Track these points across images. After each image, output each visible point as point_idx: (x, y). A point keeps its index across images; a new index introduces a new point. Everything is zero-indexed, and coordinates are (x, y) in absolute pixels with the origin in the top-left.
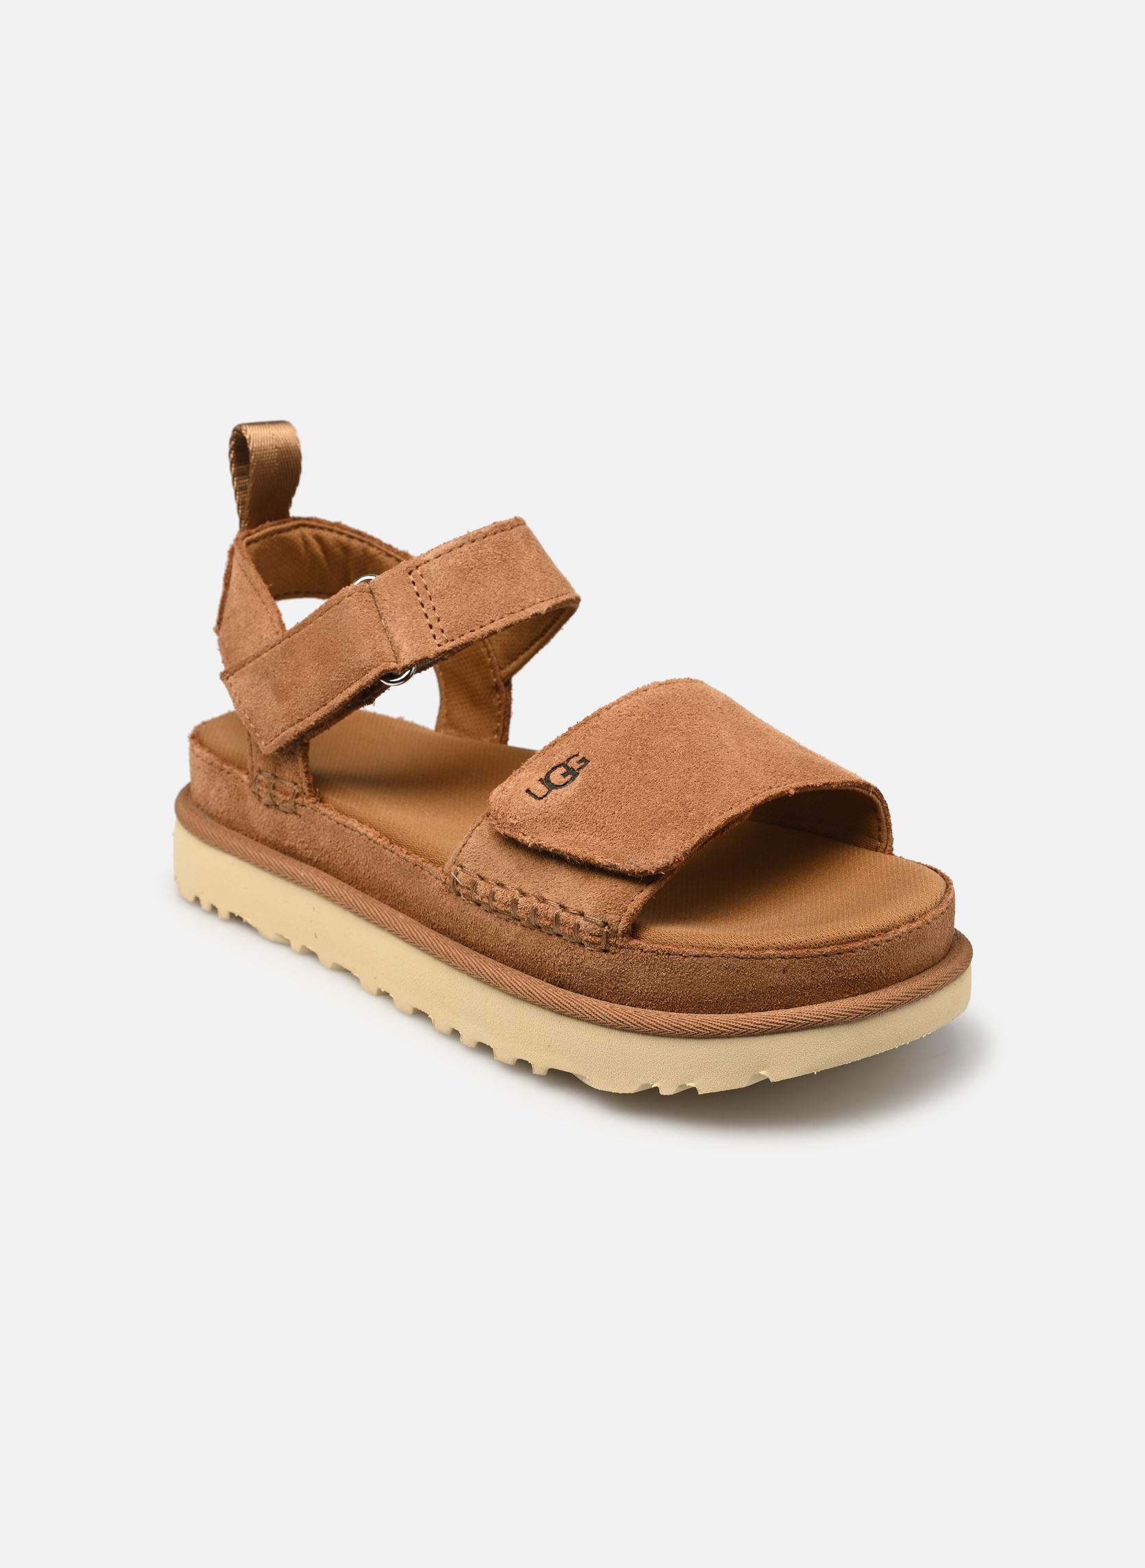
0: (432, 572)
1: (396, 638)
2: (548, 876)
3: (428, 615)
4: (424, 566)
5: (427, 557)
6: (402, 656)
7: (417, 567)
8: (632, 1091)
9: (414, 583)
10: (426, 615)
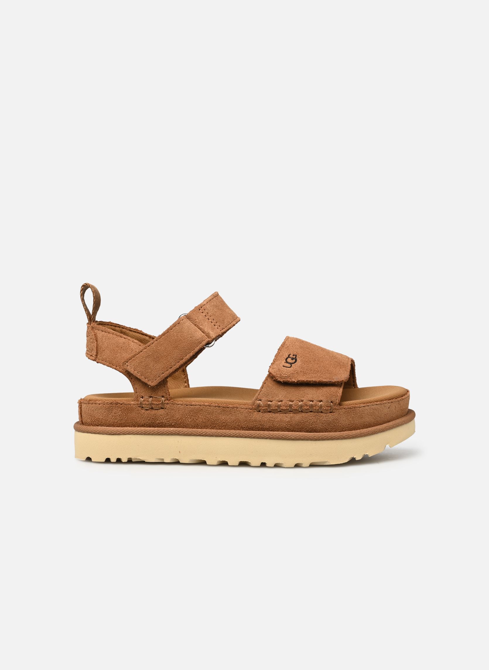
0: (208, 308)
1: (206, 330)
2: (301, 392)
3: (212, 322)
4: (204, 306)
5: (204, 303)
6: (211, 335)
7: (201, 307)
8: (346, 461)
9: (202, 312)
10: (211, 322)
